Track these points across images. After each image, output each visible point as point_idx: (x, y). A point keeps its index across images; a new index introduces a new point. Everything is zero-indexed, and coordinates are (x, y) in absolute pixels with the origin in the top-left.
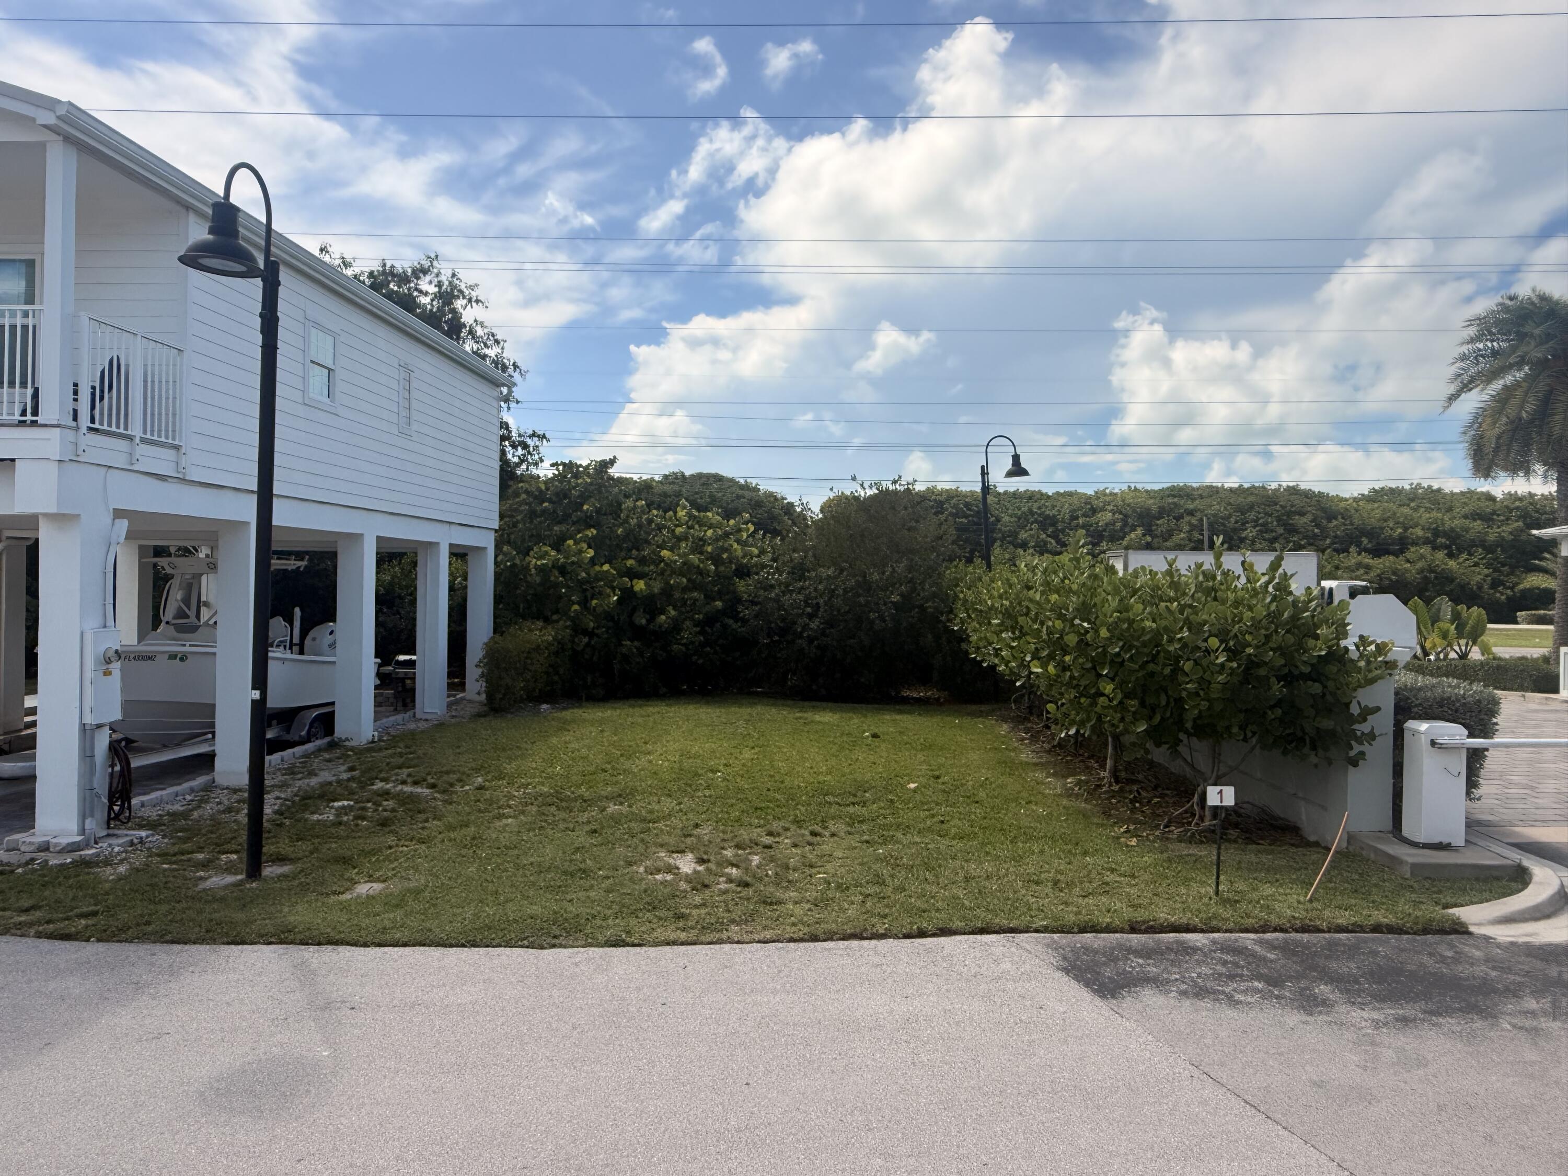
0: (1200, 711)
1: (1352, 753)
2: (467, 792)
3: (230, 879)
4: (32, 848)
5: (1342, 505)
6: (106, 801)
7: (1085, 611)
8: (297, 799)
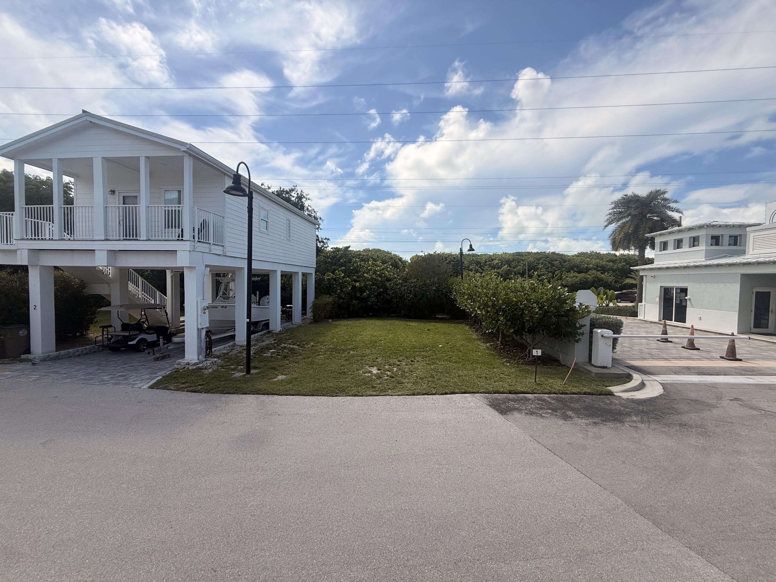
0: (530, 326)
1: (576, 339)
2: (308, 347)
3: (242, 374)
4: (184, 364)
5: (569, 258)
6: (205, 350)
7: (494, 295)
8: (259, 349)
